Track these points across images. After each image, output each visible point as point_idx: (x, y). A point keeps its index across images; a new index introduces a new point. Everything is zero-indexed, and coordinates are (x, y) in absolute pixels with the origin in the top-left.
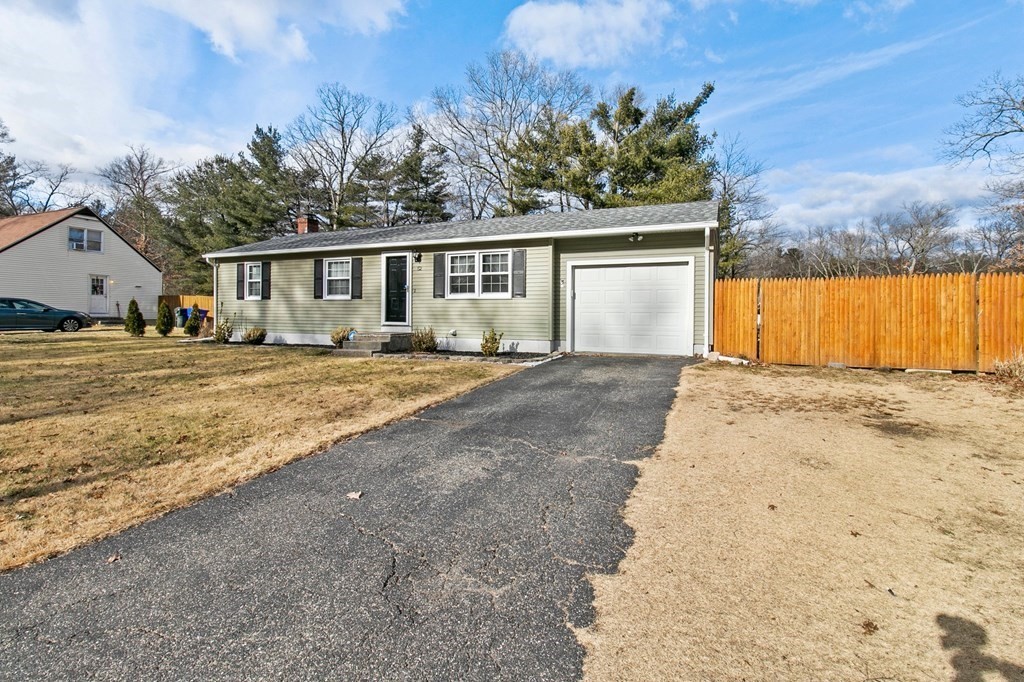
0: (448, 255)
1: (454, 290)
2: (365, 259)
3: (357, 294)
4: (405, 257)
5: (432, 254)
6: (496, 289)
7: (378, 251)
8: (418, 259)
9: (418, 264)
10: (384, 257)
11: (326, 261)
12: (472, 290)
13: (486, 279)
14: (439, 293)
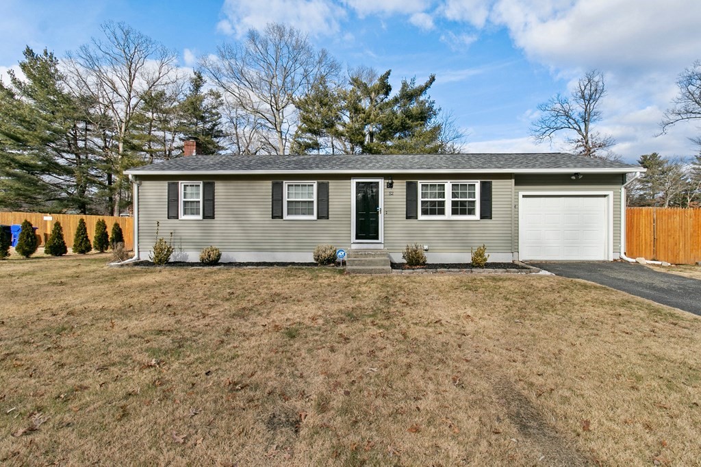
0: (420, 183)
1: (425, 212)
2: (332, 184)
3: (323, 214)
4: (378, 183)
5: (405, 181)
6: (463, 212)
7: (348, 177)
8: (390, 185)
9: (390, 190)
10: (354, 182)
11: (285, 184)
12: (442, 212)
13: (454, 204)
14: (411, 214)
